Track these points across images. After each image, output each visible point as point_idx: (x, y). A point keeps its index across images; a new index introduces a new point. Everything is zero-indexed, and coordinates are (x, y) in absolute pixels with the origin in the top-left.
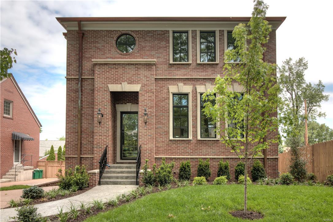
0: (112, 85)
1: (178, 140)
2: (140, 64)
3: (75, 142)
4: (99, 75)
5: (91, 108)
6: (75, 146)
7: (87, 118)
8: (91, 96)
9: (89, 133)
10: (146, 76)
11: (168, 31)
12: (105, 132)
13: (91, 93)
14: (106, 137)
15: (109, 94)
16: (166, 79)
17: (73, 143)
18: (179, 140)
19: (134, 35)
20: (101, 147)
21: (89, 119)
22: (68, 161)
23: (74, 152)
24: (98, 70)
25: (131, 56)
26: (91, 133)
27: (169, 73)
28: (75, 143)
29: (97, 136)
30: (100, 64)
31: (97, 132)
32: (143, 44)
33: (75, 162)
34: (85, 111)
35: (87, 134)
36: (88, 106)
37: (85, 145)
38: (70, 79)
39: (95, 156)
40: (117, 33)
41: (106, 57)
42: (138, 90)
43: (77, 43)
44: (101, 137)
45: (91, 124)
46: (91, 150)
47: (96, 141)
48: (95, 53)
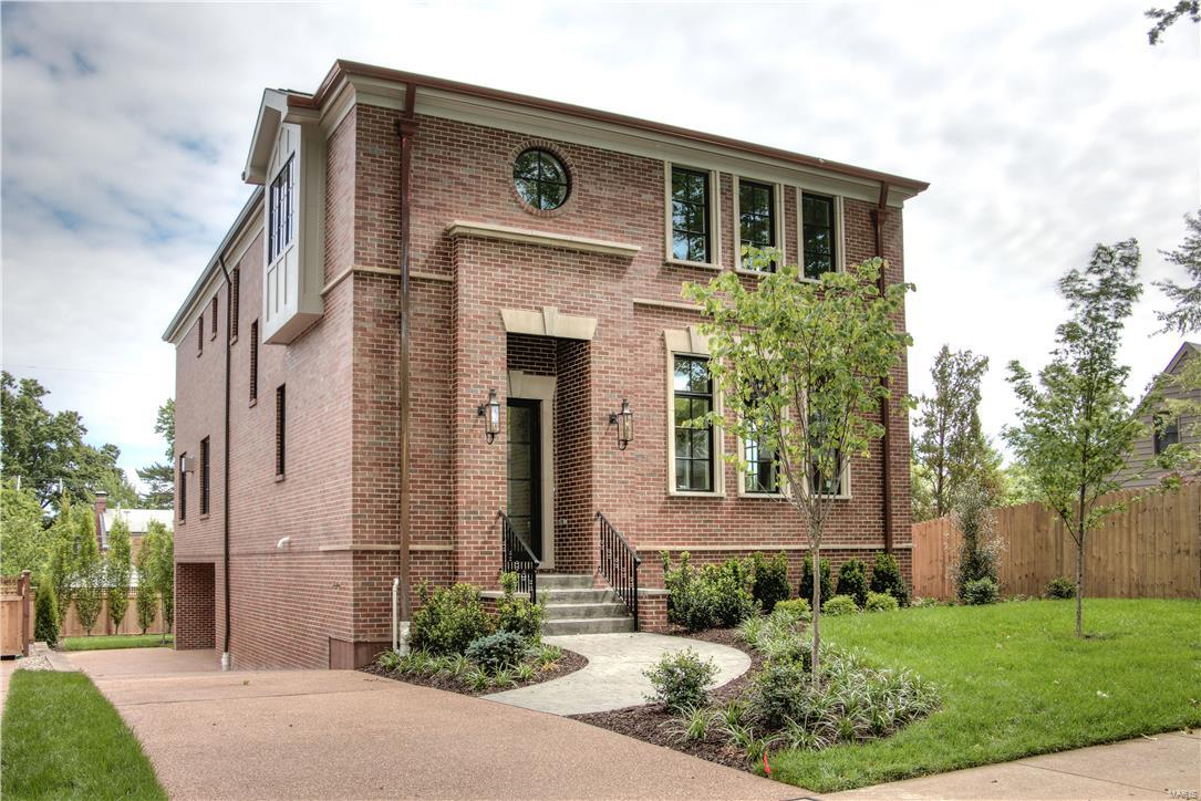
0: (513, 311)
1: (689, 498)
2: (594, 254)
3: (385, 496)
4: (472, 272)
5: (437, 381)
6: (387, 512)
7: (424, 416)
8: (436, 341)
9: (432, 467)
10: (609, 294)
11: (661, 163)
12: (494, 467)
13: (437, 331)
14: (496, 483)
15: (503, 340)
16: (658, 307)
17: (380, 501)
18: (693, 498)
19: (568, 160)
20: (480, 518)
21: (431, 421)
22: (363, 563)
23: (383, 532)
24: (470, 257)
25: (558, 222)
26: (437, 467)
27: (664, 291)
28: (386, 501)
29: (469, 477)
30: (475, 238)
31: (469, 467)
32: (593, 190)
33: (388, 568)
34: (417, 390)
35: (425, 472)
36: (426, 376)
37: (419, 507)
38: (366, 273)
39: (462, 548)
40: (517, 143)
41: (484, 216)
42: (589, 336)
43: (391, 154)
44: (482, 483)
45: (438, 437)
46: (438, 528)
47: (465, 497)
48: (451, 196)
